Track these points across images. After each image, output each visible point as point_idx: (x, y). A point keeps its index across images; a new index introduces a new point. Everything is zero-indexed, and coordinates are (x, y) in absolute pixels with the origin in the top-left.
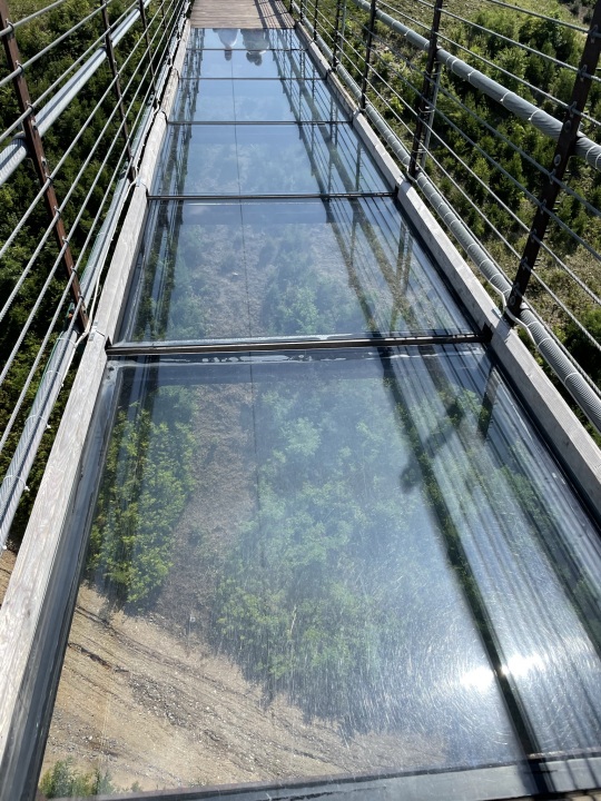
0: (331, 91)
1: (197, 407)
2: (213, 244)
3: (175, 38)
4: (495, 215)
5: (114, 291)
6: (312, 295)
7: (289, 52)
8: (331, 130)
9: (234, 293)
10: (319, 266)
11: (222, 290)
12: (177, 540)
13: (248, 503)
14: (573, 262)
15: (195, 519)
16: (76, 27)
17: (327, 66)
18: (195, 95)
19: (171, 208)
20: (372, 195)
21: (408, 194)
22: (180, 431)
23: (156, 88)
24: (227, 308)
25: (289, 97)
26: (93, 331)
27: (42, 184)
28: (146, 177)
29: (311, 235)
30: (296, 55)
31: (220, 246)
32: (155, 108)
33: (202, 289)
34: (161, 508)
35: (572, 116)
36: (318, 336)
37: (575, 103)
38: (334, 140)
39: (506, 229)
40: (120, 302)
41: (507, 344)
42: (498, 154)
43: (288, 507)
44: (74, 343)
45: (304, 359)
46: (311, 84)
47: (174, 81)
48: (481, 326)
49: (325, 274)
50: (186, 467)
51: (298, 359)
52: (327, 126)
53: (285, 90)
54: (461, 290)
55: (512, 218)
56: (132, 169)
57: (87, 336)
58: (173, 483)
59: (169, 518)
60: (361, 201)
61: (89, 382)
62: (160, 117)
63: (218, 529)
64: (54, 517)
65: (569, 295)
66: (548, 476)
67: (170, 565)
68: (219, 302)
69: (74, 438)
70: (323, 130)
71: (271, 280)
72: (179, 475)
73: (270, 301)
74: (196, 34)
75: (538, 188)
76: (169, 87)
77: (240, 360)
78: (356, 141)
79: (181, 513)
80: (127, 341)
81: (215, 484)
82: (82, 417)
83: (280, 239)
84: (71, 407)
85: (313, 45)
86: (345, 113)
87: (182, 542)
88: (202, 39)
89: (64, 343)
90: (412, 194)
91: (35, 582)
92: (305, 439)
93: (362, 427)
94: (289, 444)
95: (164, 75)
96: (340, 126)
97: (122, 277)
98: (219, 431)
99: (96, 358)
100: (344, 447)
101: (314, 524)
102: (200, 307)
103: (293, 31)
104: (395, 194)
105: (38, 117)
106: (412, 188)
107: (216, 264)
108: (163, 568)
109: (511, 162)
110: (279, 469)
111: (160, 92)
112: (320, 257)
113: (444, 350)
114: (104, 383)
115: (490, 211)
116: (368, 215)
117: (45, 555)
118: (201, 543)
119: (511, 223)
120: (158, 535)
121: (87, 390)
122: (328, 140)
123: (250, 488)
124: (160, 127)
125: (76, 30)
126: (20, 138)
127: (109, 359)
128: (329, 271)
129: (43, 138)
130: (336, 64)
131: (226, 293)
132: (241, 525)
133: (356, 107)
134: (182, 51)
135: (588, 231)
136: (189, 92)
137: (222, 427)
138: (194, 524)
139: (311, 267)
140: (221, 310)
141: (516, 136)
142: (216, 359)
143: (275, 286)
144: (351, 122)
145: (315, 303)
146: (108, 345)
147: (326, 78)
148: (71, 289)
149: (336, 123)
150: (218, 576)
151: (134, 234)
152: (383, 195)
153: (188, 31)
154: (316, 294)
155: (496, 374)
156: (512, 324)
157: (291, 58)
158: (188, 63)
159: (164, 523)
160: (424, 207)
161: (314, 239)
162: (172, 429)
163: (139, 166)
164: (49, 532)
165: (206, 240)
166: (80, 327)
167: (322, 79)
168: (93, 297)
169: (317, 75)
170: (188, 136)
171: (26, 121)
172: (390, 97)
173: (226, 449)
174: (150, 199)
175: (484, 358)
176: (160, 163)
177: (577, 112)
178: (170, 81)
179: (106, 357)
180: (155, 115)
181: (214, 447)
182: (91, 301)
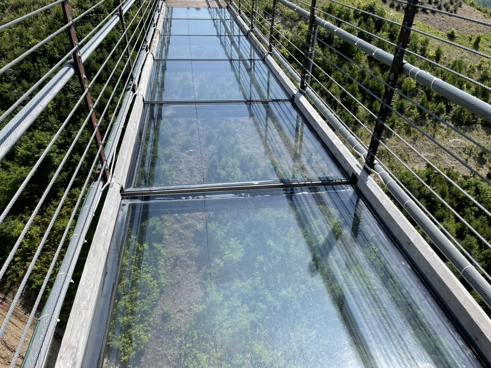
0: (250, 42)
1: (167, 232)
2: (176, 133)
3: (157, 12)
4: (344, 116)
5: (125, 157)
6: (238, 163)
7: (223, 21)
8: (251, 65)
9: (191, 162)
10: (242, 145)
11: (182, 160)
12: (155, 318)
13: (200, 293)
14: (391, 142)
15: (166, 305)
16: (94, 7)
17: (248, 29)
18: (168, 45)
19: (156, 109)
20: (277, 101)
21: (301, 99)
22: (155, 248)
23: (147, 40)
24: (186, 171)
25: (224, 47)
26: (113, 181)
27: (84, 91)
28: (143, 90)
29: (237, 128)
30: (228, 23)
31: (181, 134)
32: (147, 51)
33: (171, 160)
34: (144, 298)
35: (399, 51)
36: (252, 182)
37: (401, 43)
38: (252, 70)
39: (351, 123)
40: (129, 164)
41: (367, 185)
42: (344, 81)
43: (225, 295)
44: (101, 189)
45: (245, 196)
46: (238, 39)
47: (157, 36)
48: (350, 174)
49: (245, 150)
50: (160, 271)
51: (241, 196)
52: (248, 62)
53: (222, 43)
54: (336, 154)
55: (353, 117)
56: (134, 86)
57: (109, 185)
58: (151, 281)
59: (148, 305)
60: (271, 104)
61: (111, 213)
62: (150, 56)
63: (180, 311)
64: (90, 299)
65: (389, 162)
66: (399, 264)
67: (150, 335)
68: (181, 167)
69: (102, 248)
70: (245, 64)
71: (213, 154)
72: (155, 277)
73: (213, 167)
74: (168, 10)
75: (368, 100)
76: (154, 39)
77: (205, 198)
78: (266, 70)
79: (157, 301)
80: (134, 187)
81: (178, 282)
82: (107, 235)
83: (218, 130)
84: (99, 229)
85: (239, 17)
86: (259, 54)
87: (158, 320)
88: (172, 14)
89: (96, 189)
90: (303, 99)
91: (78, 343)
92: (234, 251)
93: (270, 242)
94: (225, 255)
95: (151, 32)
96: (256, 62)
97: (130, 149)
98: (181, 247)
99: (115, 198)
100: (259, 255)
101: (242, 305)
102: (169, 171)
103: (226, 10)
104: (292, 99)
105: (82, 51)
106: (302, 96)
107: (179, 145)
108: (145, 338)
109: (352, 86)
110: (219, 271)
111: (149, 42)
112: (242, 140)
113: (327, 190)
114: (120, 213)
115: (341, 113)
116: (276, 113)
117: (85, 324)
118: (170, 320)
119: (354, 120)
120: (142, 316)
121: (110, 218)
122: (249, 70)
123: (201, 283)
124: (150, 62)
125: (94, 9)
126: (71, 63)
127: (122, 199)
128: (247, 148)
129: (84, 64)
130: (253, 28)
131: (185, 162)
132: (196, 307)
133: (266, 51)
134: (161, 20)
135: (398, 124)
136: (165, 43)
137: (183, 245)
138: (165, 308)
139: (238, 146)
140: (182, 173)
141: (354, 71)
142: (190, 197)
143: (215, 157)
144: (264, 60)
145: (240, 167)
146: (122, 190)
147: (247, 35)
148: (100, 155)
149: (254, 60)
150: (181, 342)
151: (136, 124)
152: (285, 100)
153: (164, 9)
154: (240, 162)
155: (361, 203)
156: (369, 173)
157: (224, 24)
158: (164, 27)
159: (146, 308)
160: (311, 107)
161: (238, 130)
162: (151, 247)
163: (138, 84)
164: (87, 309)
165: (173, 131)
166: (105, 179)
167: (245, 36)
168: (112, 160)
169: (242, 34)
170: (164, 69)
171: (74, 53)
172: (281, 49)
173: (185, 258)
174: (145, 103)
175: (353, 193)
176: (150, 84)
177: (402, 49)
178: (155, 36)
179: (120, 197)
180: (147, 55)
181: (178, 258)
182: (111, 164)
